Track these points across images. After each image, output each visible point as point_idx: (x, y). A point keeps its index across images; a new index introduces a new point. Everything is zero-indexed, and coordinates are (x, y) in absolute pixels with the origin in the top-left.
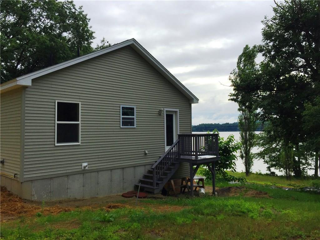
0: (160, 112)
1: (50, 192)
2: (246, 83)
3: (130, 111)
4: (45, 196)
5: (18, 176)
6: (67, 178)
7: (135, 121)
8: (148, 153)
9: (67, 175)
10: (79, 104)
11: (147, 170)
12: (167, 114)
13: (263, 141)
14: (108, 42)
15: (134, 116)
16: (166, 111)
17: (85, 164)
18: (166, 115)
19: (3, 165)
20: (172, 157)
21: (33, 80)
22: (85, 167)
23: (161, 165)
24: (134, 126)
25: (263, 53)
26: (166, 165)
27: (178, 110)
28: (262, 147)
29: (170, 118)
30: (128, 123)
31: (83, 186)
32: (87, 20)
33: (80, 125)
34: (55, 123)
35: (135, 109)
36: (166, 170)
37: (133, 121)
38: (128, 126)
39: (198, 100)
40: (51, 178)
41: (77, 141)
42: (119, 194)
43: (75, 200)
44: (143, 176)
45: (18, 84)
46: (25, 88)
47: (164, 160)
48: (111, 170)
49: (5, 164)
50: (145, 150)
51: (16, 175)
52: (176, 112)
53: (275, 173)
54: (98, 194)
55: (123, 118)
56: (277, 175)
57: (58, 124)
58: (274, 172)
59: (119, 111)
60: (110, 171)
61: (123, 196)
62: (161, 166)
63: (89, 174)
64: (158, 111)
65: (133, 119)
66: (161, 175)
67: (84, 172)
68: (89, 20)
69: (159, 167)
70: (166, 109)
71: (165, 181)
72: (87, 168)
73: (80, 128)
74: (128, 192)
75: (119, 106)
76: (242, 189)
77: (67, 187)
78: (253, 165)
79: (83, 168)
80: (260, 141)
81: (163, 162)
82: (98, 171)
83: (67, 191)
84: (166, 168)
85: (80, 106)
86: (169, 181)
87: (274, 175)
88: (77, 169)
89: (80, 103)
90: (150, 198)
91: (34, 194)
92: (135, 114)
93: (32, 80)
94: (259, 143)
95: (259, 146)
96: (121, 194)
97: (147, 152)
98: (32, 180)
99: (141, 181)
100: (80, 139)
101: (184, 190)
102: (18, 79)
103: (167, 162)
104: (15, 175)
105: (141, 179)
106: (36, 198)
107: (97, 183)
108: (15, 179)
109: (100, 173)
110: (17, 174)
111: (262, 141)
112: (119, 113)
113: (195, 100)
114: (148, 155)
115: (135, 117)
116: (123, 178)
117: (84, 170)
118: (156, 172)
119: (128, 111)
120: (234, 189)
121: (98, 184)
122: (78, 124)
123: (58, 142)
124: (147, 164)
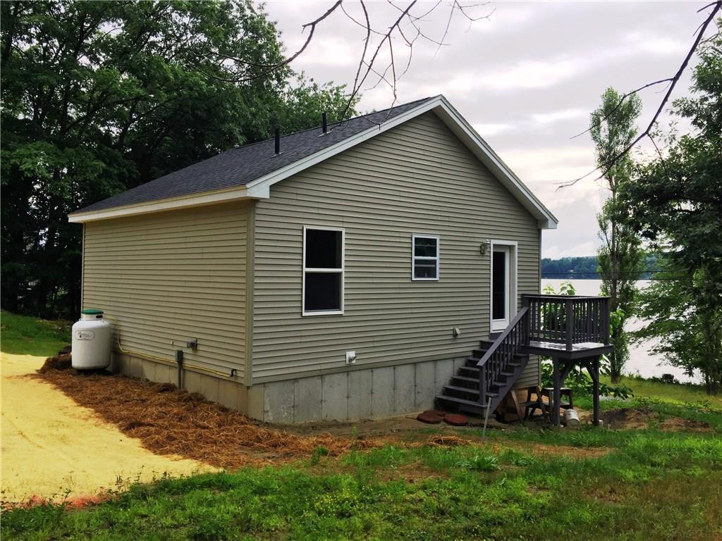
0: (483, 247)
1: (293, 407)
2: (657, 184)
3: (428, 245)
4: (286, 414)
5: (240, 374)
6: (320, 381)
7: (438, 266)
8: (462, 334)
9: (321, 375)
10: (341, 232)
11: (456, 369)
12: (496, 251)
13: (648, 305)
14: (312, 80)
15: (436, 256)
16: (494, 245)
17: (351, 354)
18: (494, 253)
19: (196, 350)
20: (514, 343)
21: (273, 188)
22: (351, 360)
23: (495, 360)
24: (435, 277)
25: (694, 116)
26: (503, 360)
27: (515, 243)
28: (645, 318)
29: (499, 259)
30: (425, 270)
31: (348, 397)
32: (276, 34)
33: (343, 275)
34: (302, 271)
35: (438, 243)
36: (503, 371)
37: (433, 266)
38: (424, 277)
39: (556, 221)
40: (296, 380)
41: (338, 307)
42: (410, 415)
43: (336, 424)
44: (450, 380)
45: (248, 195)
46: (254, 202)
47: (499, 350)
48: (394, 366)
49: (200, 348)
50: (455, 327)
51: (234, 372)
52: (511, 248)
53: (673, 376)
54: (372, 414)
55: (417, 261)
56: (677, 383)
57: (307, 274)
58: (670, 375)
59: (409, 245)
60: (392, 368)
61: (419, 419)
62: (494, 362)
63: (358, 373)
64: (479, 245)
65: (434, 262)
66: (495, 381)
67: (348, 369)
68: (280, 33)
69: (491, 364)
70: (493, 242)
71: (503, 393)
72: (354, 362)
73: (343, 280)
74: (425, 412)
75: (409, 235)
76: (650, 415)
77: (320, 398)
78: (627, 358)
79: (347, 362)
80: (642, 304)
81: (499, 354)
82: (372, 368)
83: (320, 406)
84: (503, 365)
85: (344, 236)
86: (509, 394)
87: (672, 381)
88: (337, 362)
89: (344, 231)
90: (475, 426)
91: (269, 409)
92: (438, 252)
93: (270, 186)
94: (639, 310)
95: (638, 316)
96: (416, 414)
97: (458, 332)
98: (264, 383)
99: (447, 391)
100: (343, 303)
101: (533, 411)
102: (248, 186)
103: (506, 353)
104: (232, 372)
105: (446, 386)
106: (271, 418)
107: (370, 392)
108: (232, 379)
109: (377, 372)
110: (235, 370)
111: (645, 305)
112: (409, 251)
113: (550, 222)
114: (459, 337)
115: (437, 258)
116: (415, 382)
117: (350, 365)
118: (487, 374)
119: (425, 247)
120: (633, 414)
121: (372, 393)
122: (340, 274)
123: (307, 309)
124: (458, 355)
